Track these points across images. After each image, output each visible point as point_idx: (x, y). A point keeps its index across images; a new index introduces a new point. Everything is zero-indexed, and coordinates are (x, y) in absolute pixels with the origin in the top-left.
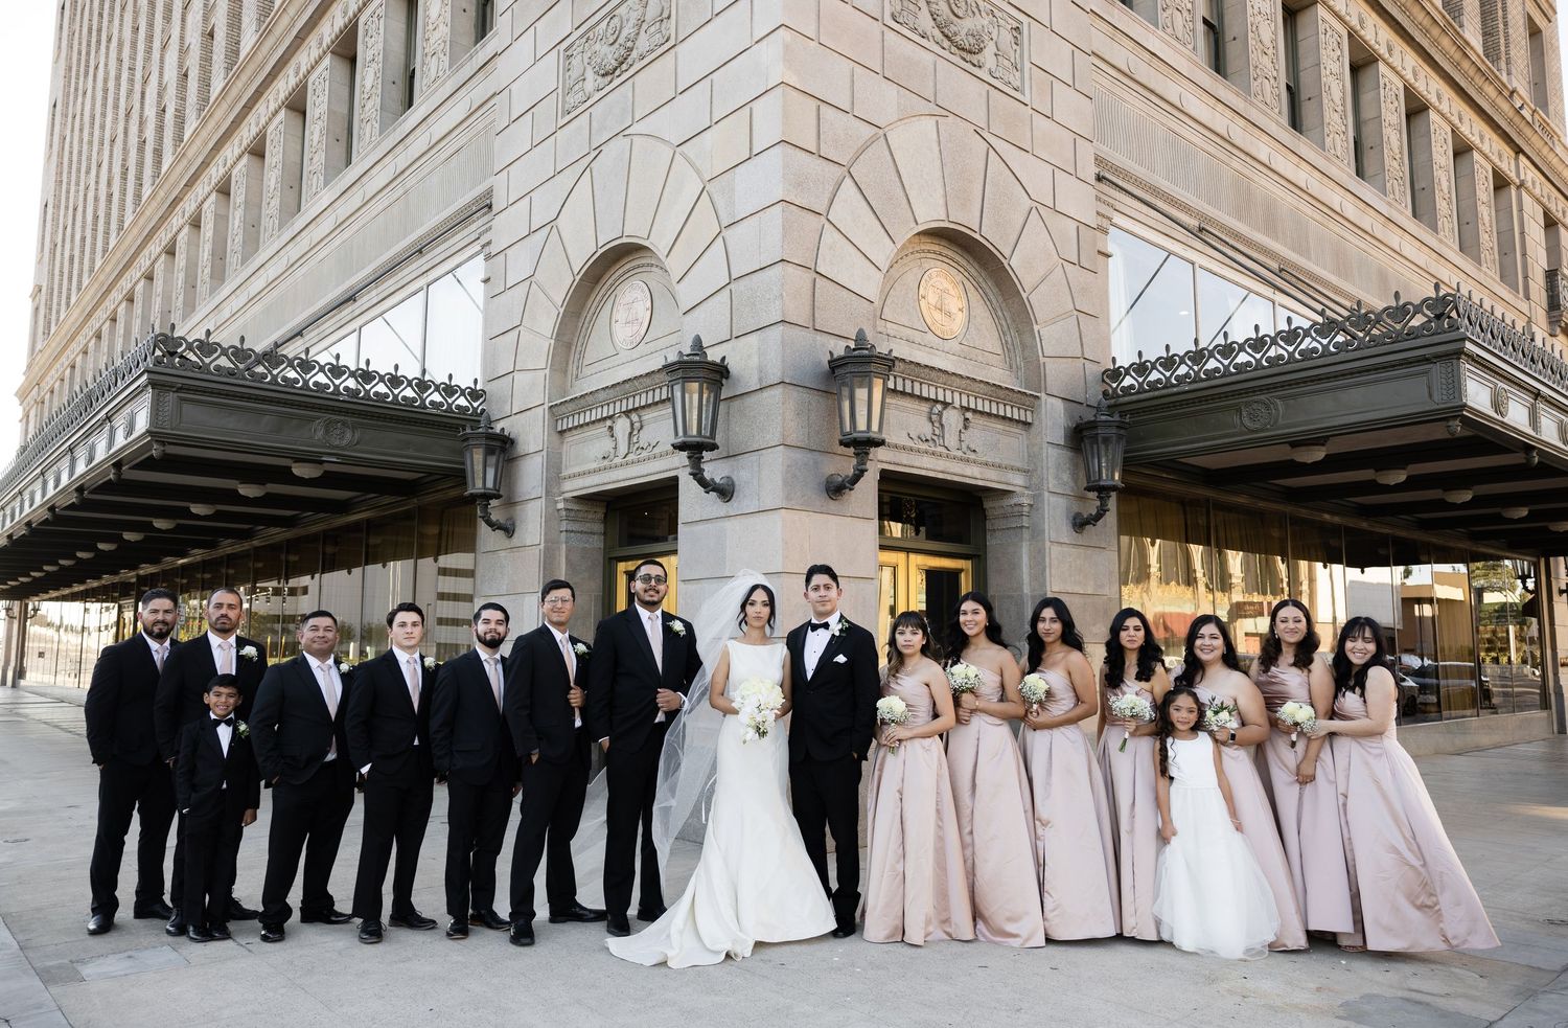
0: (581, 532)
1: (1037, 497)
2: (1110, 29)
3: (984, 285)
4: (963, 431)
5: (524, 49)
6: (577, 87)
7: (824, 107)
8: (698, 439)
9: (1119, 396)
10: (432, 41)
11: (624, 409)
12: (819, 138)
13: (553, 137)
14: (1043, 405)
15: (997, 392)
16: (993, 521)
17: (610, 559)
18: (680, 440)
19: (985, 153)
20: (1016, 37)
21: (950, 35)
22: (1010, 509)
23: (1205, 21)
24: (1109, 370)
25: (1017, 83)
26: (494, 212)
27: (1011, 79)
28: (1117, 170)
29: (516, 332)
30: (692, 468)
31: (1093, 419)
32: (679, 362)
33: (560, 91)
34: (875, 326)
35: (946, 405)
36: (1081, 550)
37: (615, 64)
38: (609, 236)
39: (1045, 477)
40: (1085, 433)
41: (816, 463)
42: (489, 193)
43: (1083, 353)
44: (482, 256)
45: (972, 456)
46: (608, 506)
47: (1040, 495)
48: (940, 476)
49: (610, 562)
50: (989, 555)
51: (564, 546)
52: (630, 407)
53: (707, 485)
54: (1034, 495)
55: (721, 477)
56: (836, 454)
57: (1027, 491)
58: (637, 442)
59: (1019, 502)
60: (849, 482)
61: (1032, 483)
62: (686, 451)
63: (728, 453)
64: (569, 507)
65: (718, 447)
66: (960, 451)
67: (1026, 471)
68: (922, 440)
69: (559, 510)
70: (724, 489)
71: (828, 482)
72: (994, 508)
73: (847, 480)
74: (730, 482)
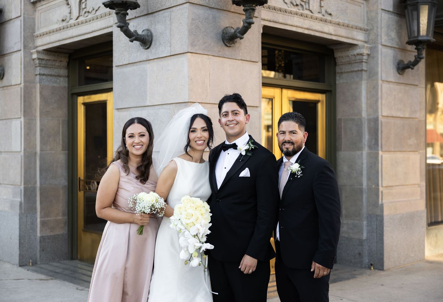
0: (51, 75)
1: (373, 49)
16: (341, 66)
17: (73, 94)
22: (353, 58)
30: (119, 22)
36: (402, 87)
39: (379, 34)
41: (214, 18)
45: (329, 18)
46: (70, 58)
47: (376, 47)
48: (306, 32)
49: (73, 96)
50: (339, 90)
51: (38, 86)
53: (131, 36)
54: (371, 48)
55: (142, 30)
56: (228, 11)
57: (366, 45)
58: (85, 8)
59: (361, 53)
60: (240, 32)
61: (370, 38)
62: (114, 9)
63: (148, 10)
64: (41, 57)
65: (139, 7)
66: (320, 14)
67: (366, 30)
68: (293, 5)
69: (34, 60)
70: (145, 38)
71: (223, 33)
72: (342, 57)
73: (238, 31)
74: (149, 34)
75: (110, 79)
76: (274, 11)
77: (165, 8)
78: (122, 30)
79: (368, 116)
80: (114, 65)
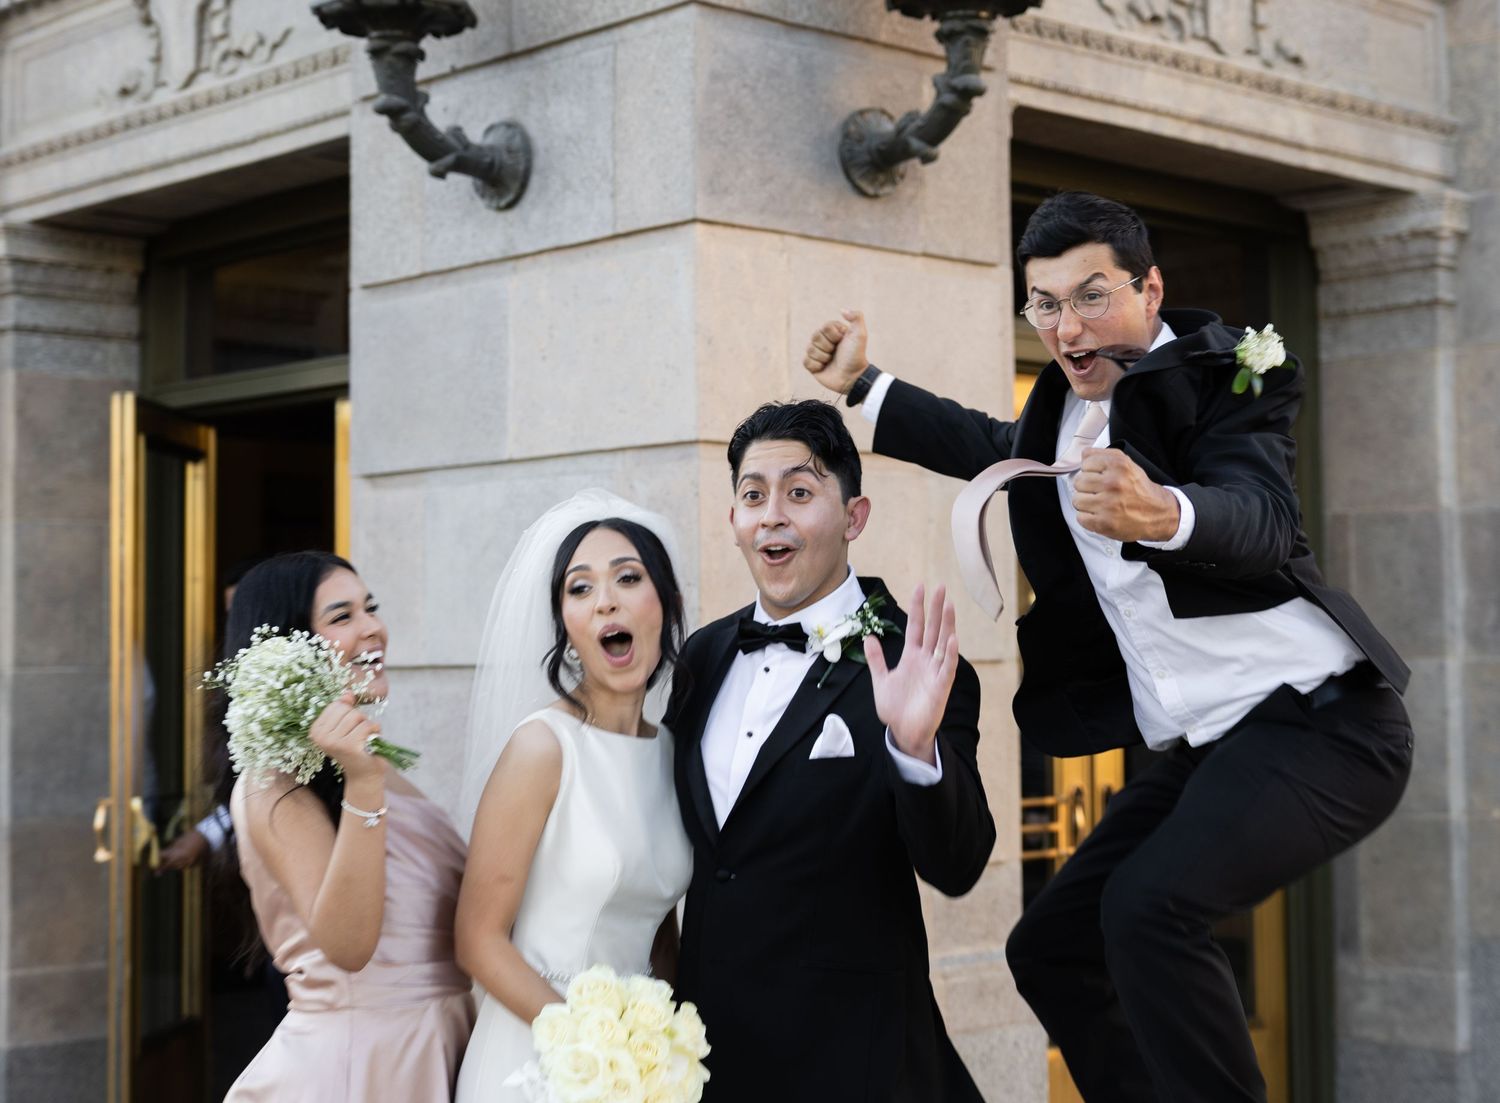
0: (65, 333)
1: (1482, 211)
16: (1340, 287)
22: (1394, 250)
30: (386, 87)
41: (807, 70)
45: (1289, 75)
47: (1490, 202)
48: (1197, 135)
51: (9, 379)
53: (438, 151)
54: (1473, 204)
55: (485, 126)
56: (868, 41)
57: (1451, 193)
58: (224, 36)
59: (1427, 226)
60: (921, 134)
61: (1467, 166)
62: (365, 34)
63: (510, 40)
64: (25, 255)
65: (472, 24)
66: (1255, 58)
68: (1140, 18)
70: (497, 162)
71: (846, 135)
72: (1345, 246)
73: (912, 126)
74: (517, 141)
75: (339, 344)
76: (1059, 43)
77: (589, 27)
78: (396, 126)
79: (1463, 501)
80: (356, 280)
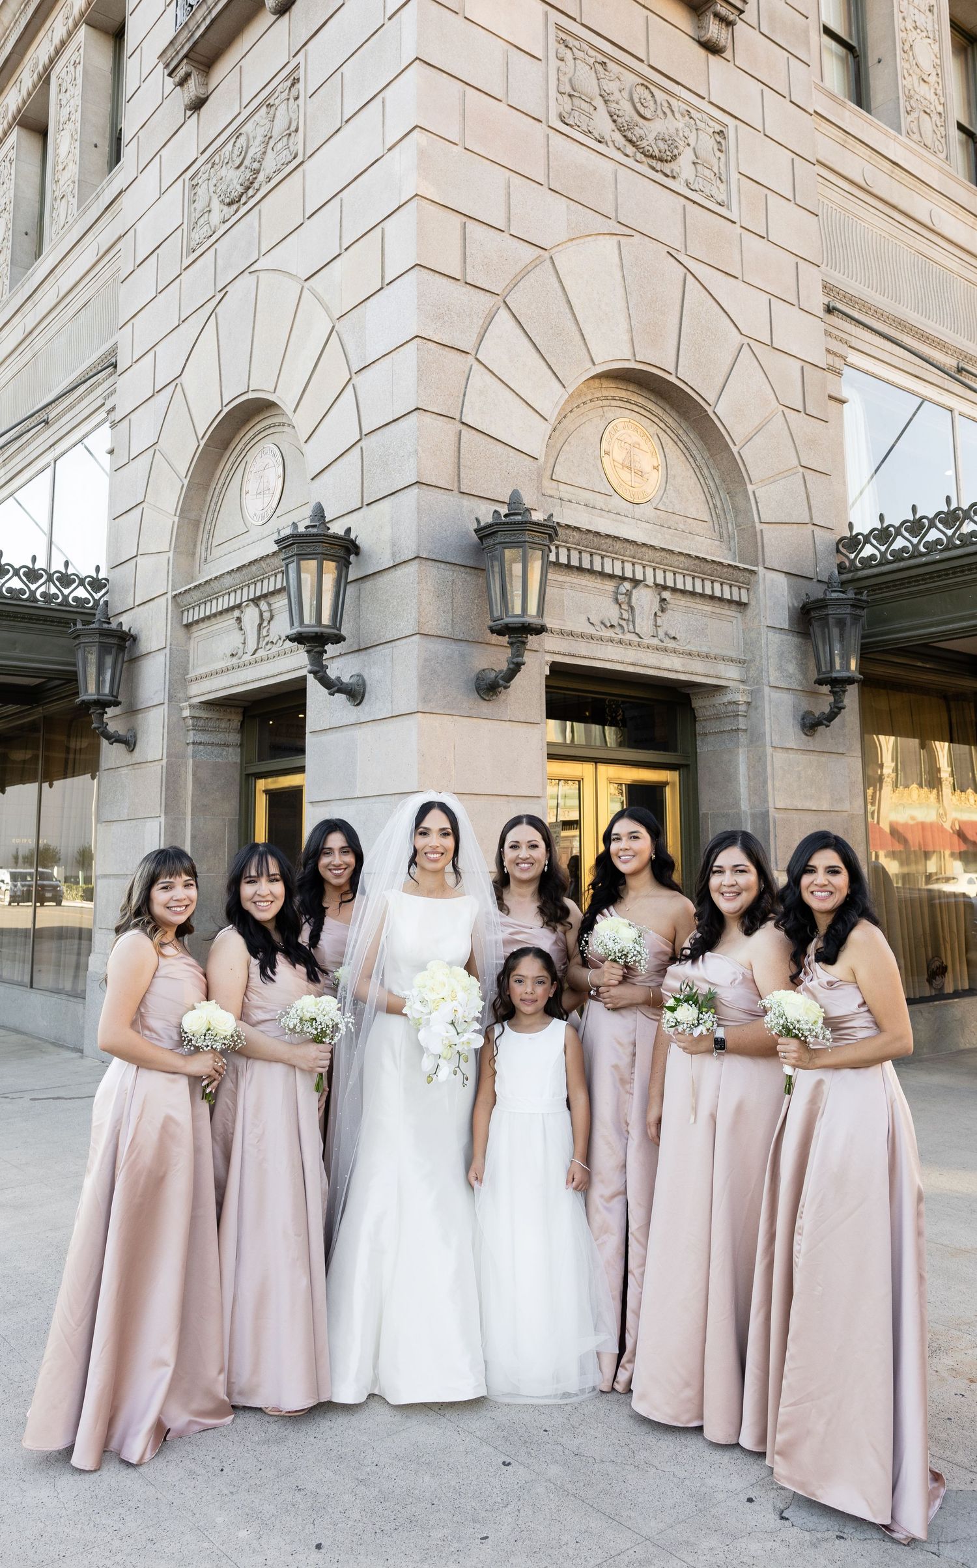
0: (212, 744)
1: (756, 694)
2: (841, 134)
3: (685, 438)
4: (659, 613)
5: (149, 183)
6: (202, 221)
7: (471, 225)
8: (317, 629)
9: (857, 569)
10: (61, 183)
11: (252, 596)
12: (465, 262)
13: (178, 280)
14: (761, 581)
15: (701, 565)
16: (704, 723)
17: (248, 775)
18: (294, 631)
19: (682, 279)
20: (719, 143)
21: (634, 139)
22: (723, 709)
23: (960, 127)
24: (845, 538)
25: (722, 197)
26: (119, 372)
27: (714, 192)
28: (852, 300)
29: (139, 509)
30: (312, 664)
31: (821, 596)
32: (292, 536)
33: (185, 226)
34: (539, 487)
35: (636, 582)
36: (813, 757)
37: (240, 189)
38: (234, 391)
39: (765, 667)
40: (813, 614)
41: (462, 656)
42: (114, 350)
43: (811, 519)
44: (108, 424)
45: (672, 644)
46: (244, 714)
47: (759, 691)
48: (631, 669)
49: (249, 778)
50: (700, 765)
51: (190, 762)
52: (258, 594)
53: (333, 686)
54: (752, 691)
55: (350, 675)
56: (487, 644)
57: (742, 687)
58: (268, 635)
59: (734, 700)
60: (503, 679)
61: (750, 676)
62: (305, 644)
63: (356, 645)
64: (197, 715)
65: (344, 639)
66: (656, 638)
67: (742, 662)
68: (606, 626)
69: (184, 719)
70: (353, 689)
71: (477, 679)
72: (705, 707)
73: (502, 676)
74: (361, 681)
75: (301, 751)
76: (571, 638)
77: (385, 641)
78: (316, 678)
79: (751, 808)
80: (308, 730)
